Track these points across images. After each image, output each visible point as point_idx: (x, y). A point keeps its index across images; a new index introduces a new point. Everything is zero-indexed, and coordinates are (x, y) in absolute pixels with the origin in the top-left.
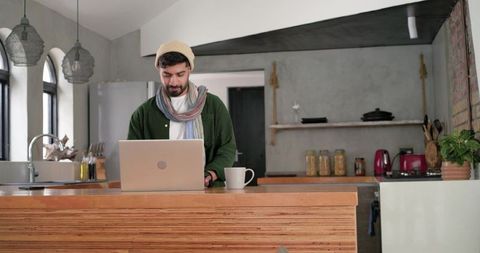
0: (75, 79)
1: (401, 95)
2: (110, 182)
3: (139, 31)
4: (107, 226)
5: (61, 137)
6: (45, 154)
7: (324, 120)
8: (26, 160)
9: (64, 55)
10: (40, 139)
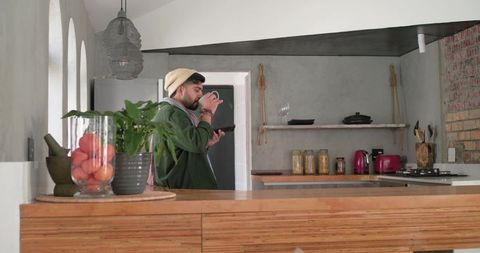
1: (375, 101)
4: (389, 226)
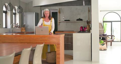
0: (19, 13)
2: (26, 32)
3: (32, 1)
5: (17, 23)
6: (14, 26)
7: (69, 20)
8: (10, 28)
9: (17, 8)
10: (13, 24)
